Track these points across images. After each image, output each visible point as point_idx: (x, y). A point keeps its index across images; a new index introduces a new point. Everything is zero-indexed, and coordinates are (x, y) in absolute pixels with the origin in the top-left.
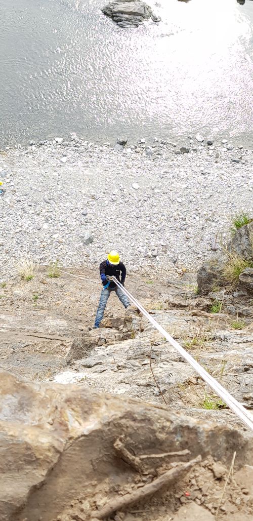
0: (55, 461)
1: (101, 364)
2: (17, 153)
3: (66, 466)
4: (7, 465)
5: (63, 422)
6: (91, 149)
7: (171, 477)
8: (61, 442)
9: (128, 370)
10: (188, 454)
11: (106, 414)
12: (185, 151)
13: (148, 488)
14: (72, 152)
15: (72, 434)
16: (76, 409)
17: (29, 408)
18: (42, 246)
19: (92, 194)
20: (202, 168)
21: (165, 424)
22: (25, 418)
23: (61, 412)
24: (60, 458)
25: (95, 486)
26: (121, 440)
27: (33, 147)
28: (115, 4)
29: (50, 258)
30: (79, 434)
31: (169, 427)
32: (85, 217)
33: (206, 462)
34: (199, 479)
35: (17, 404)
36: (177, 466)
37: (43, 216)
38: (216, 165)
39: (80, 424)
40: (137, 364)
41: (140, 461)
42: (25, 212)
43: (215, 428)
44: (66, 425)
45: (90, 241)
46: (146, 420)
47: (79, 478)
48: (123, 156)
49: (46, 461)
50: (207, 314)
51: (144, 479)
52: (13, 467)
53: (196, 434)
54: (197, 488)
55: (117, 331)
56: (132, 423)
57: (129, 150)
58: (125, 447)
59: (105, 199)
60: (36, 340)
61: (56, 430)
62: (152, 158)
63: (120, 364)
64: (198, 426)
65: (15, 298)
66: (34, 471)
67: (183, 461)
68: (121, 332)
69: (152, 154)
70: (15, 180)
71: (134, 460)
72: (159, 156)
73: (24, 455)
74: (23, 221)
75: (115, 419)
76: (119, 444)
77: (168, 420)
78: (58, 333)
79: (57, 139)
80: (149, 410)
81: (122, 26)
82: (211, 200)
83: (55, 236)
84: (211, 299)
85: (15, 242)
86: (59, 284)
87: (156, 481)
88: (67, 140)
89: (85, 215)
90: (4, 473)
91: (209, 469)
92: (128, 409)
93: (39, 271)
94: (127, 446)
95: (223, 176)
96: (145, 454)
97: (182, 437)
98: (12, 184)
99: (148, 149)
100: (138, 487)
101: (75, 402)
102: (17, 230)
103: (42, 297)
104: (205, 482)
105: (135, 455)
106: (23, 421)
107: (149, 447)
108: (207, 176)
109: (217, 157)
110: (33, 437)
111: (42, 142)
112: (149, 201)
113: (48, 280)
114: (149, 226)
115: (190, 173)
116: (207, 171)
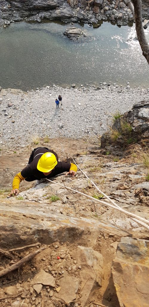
2: (32, 93)
6: (61, 90)
12: (99, 89)
14: (53, 92)
18: (43, 130)
19: (62, 108)
20: (106, 96)
27: (38, 91)
28: (68, 30)
29: (47, 135)
37: (43, 118)
38: (111, 94)
42: (36, 117)
45: (62, 127)
48: (74, 92)
50: (104, 156)
57: (76, 90)
59: (67, 110)
69: (86, 91)
70: (31, 104)
72: (89, 92)
74: (35, 120)
79: (47, 87)
82: (110, 108)
83: (48, 126)
84: (106, 149)
85: (33, 129)
86: (49, 145)
88: (51, 87)
89: (60, 117)
93: (41, 140)
95: (114, 98)
98: (30, 106)
99: (84, 89)
102: (33, 124)
108: (108, 98)
109: (112, 91)
111: (41, 88)
112: (85, 110)
113: (45, 144)
114: (86, 120)
115: (101, 98)
116: (108, 96)
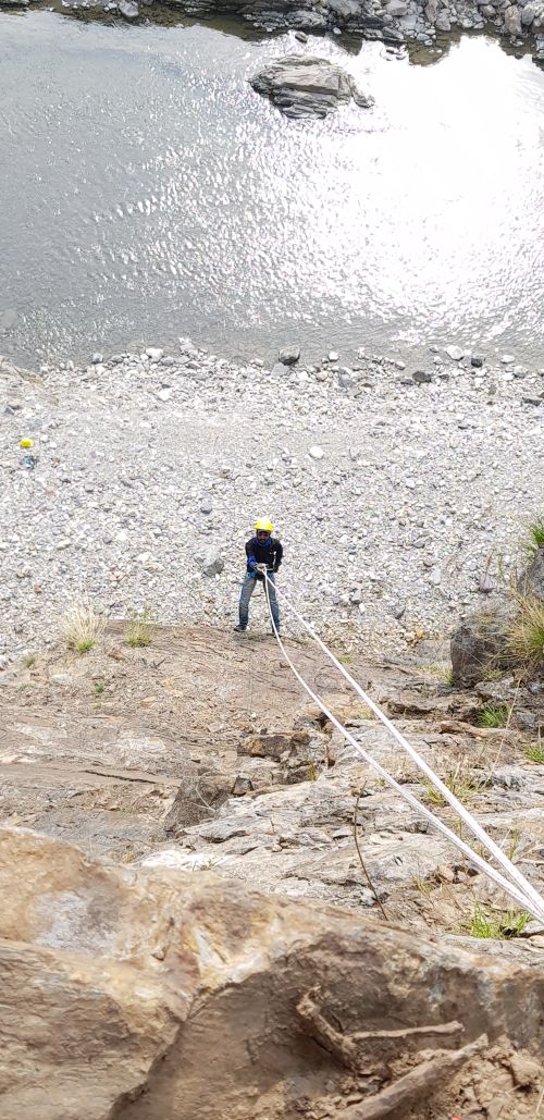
0: (170, 1040)
1: (242, 834)
2: (64, 379)
3: (192, 1052)
4: (65, 1046)
5: (186, 953)
6: (221, 373)
7: (422, 1082)
8: (183, 999)
9: (302, 849)
10: (459, 1030)
11: (282, 938)
12: (422, 378)
13: (371, 1105)
14: (182, 379)
15: (206, 982)
16: (215, 926)
17: (111, 923)
18: (113, 578)
19: (224, 467)
20: (460, 416)
21: (407, 964)
22: (102, 944)
23: (181, 933)
24: (179, 1033)
25: (254, 1098)
26: (312, 997)
27: (100, 368)
28: (277, 69)
29: (131, 604)
30: (222, 981)
31: (417, 971)
32: (207, 518)
33: (496, 1049)
34: (482, 1087)
35: (85, 912)
36: (433, 1058)
37: (118, 514)
38: (489, 408)
39: (223, 959)
40: (323, 836)
41: (353, 1045)
42: (79, 505)
43: (516, 974)
44: (193, 962)
45: (218, 568)
46: (367, 953)
47: (220, 1079)
48: (291, 388)
49: (151, 1039)
50: (473, 729)
51: (363, 1084)
52: (79, 1052)
53: (475, 986)
54: (476, 1107)
55: (275, 765)
56: (336, 960)
57: (303, 376)
58: (322, 1012)
59: (251, 478)
60: (98, 782)
61: (171, 971)
62: (352, 392)
63: (285, 836)
64: (479, 969)
65: (54, 690)
66: (125, 1062)
67: (445, 1047)
68: (284, 765)
69: (352, 385)
70: (60, 437)
71: (340, 1042)
72: (368, 390)
73: (103, 1026)
74: (73, 524)
75: (299, 951)
76: (308, 1007)
77: (414, 955)
78: (146, 767)
79: (151, 351)
80: (374, 931)
81: (291, 116)
82: (479, 483)
83: (143, 557)
84: (480, 695)
85: (56, 569)
86: (150, 661)
87: (389, 1091)
88: (172, 354)
89: (206, 513)
90: (59, 1064)
91: (504, 1066)
92: (329, 929)
93: (108, 631)
94: (326, 1010)
95: (504, 434)
96: (363, 1029)
97: (443, 993)
98: (53, 445)
99: (345, 373)
100: (350, 1103)
101: (211, 911)
102: (61, 544)
103: (112, 687)
104: (495, 1095)
105: (341, 1031)
106: (98, 952)
107: (373, 1014)
108: (469, 432)
109: (492, 392)
110: (123, 986)
111: (118, 357)
112: (345, 485)
113: (126, 651)
114: (345, 538)
115: (433, 425)
116: (469, 421)
